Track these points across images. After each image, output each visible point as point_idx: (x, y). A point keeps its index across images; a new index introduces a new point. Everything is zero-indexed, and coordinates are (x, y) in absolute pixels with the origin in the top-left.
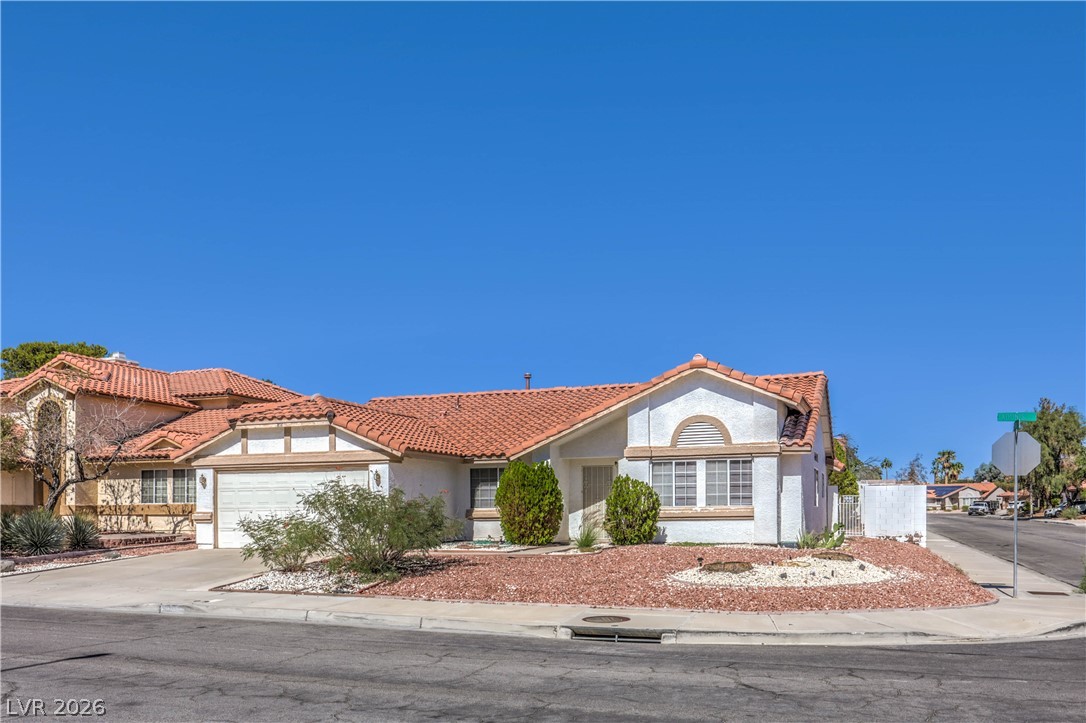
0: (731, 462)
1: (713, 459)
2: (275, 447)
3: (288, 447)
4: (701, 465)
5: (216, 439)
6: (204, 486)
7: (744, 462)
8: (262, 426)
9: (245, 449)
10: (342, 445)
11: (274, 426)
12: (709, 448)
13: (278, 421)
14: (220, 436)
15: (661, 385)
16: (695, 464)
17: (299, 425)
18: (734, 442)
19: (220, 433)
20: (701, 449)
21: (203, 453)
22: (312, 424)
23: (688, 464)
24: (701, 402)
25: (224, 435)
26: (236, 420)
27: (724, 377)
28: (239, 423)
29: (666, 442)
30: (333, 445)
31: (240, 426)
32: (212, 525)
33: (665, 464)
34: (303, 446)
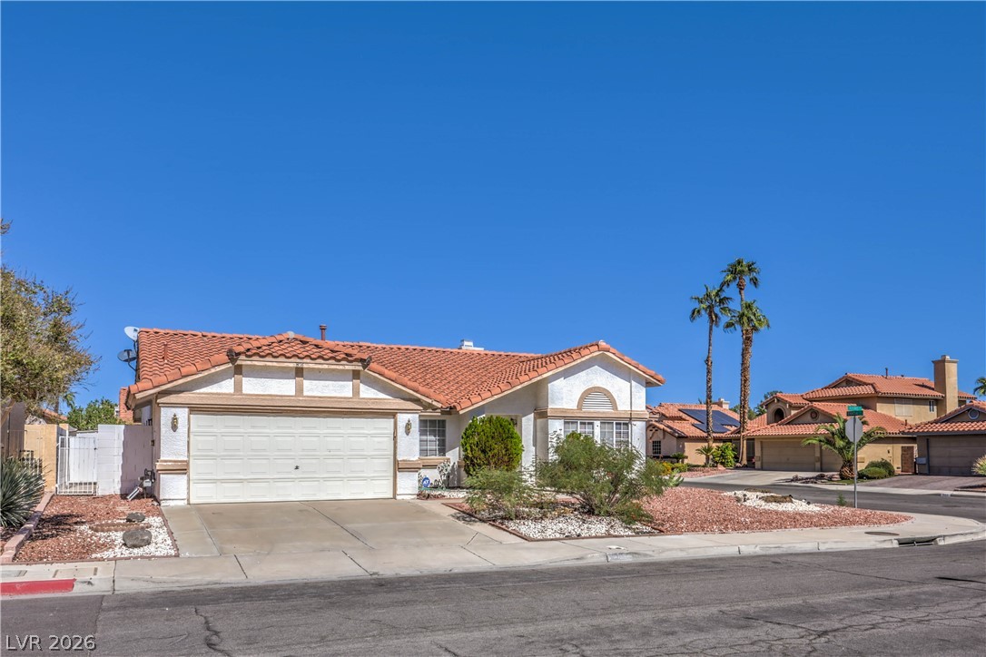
0: (617, 424)
1: (606, 421)
2: (283, 388)
3: (299, 389)
4: (597, 423)
5: (206, 373)
6: (174, 427)
7: (624, 424)
8: (275, 364)
9: (238, 387)
10: (367, 393)
11: (291, 365)
12: (604, 413)
13: (299, 360)
14: (213, 370)
15: (579, 361)
16: (592, 424)
17: (326, 367)
18: (619, 409)
19: (214, 367)
20: (599, 412)
21: (178, 389)
22: (341, 367)
23: (589, 423)
24: (598, 377)
25: (218, 369)
26: (238, 354)
27: (619, 360)
28: (242, 357)
29: (573, 405)
30: (356, 391)
31: (242, 361)
32: (185, 477)
33: (572, 423)
34: (316, 389)
